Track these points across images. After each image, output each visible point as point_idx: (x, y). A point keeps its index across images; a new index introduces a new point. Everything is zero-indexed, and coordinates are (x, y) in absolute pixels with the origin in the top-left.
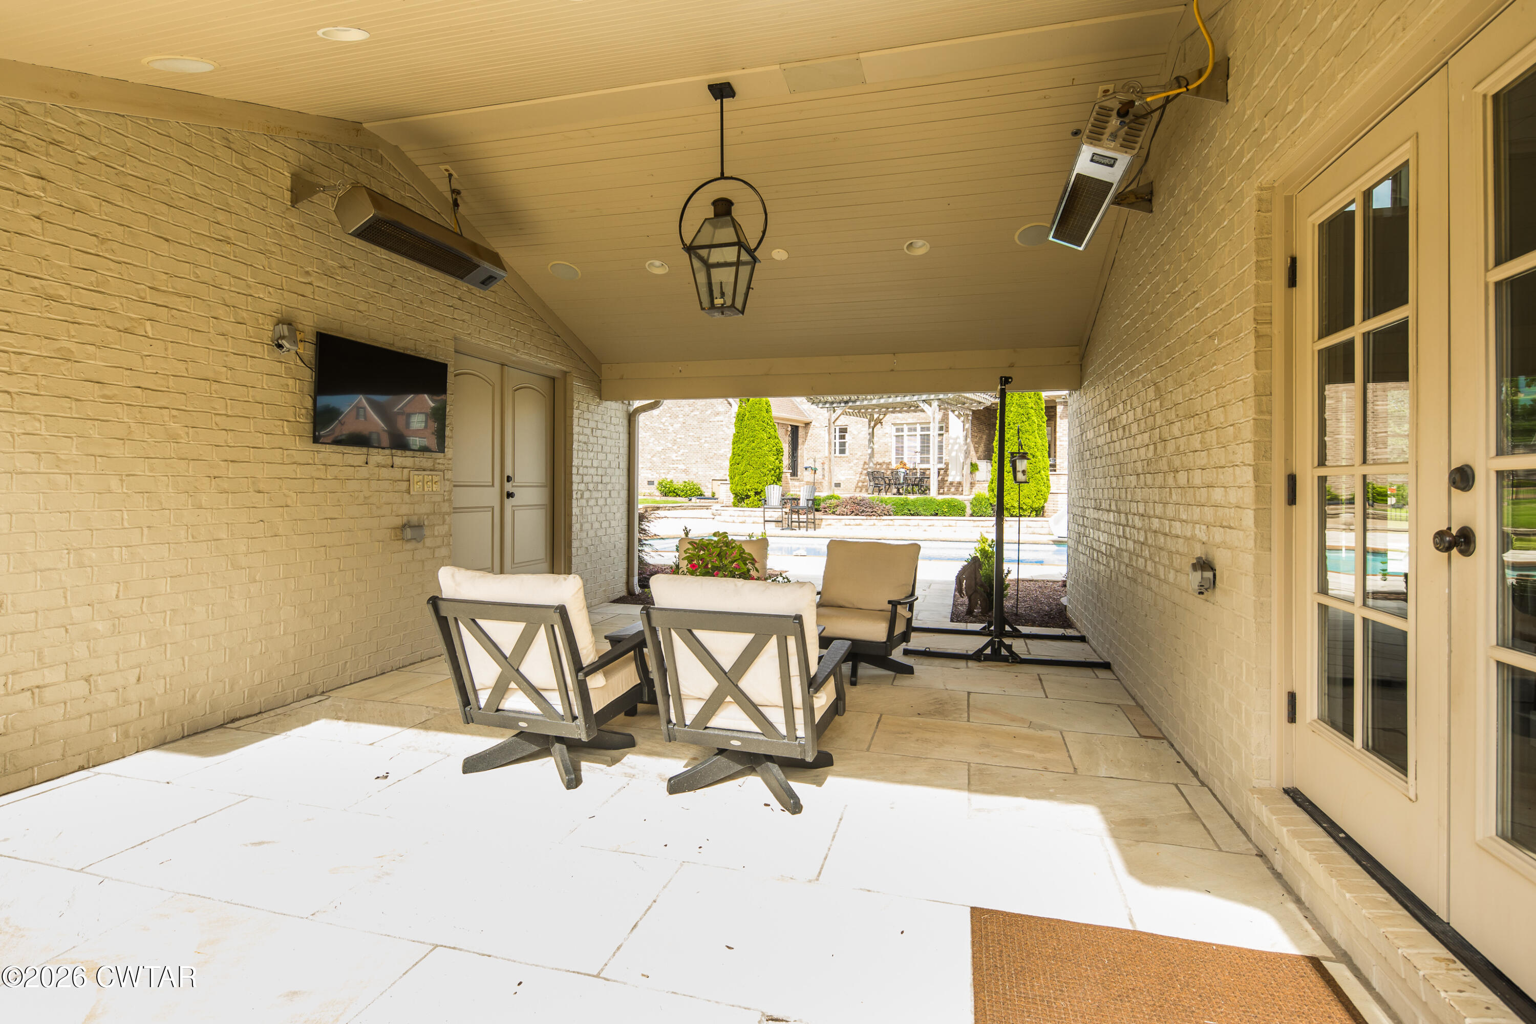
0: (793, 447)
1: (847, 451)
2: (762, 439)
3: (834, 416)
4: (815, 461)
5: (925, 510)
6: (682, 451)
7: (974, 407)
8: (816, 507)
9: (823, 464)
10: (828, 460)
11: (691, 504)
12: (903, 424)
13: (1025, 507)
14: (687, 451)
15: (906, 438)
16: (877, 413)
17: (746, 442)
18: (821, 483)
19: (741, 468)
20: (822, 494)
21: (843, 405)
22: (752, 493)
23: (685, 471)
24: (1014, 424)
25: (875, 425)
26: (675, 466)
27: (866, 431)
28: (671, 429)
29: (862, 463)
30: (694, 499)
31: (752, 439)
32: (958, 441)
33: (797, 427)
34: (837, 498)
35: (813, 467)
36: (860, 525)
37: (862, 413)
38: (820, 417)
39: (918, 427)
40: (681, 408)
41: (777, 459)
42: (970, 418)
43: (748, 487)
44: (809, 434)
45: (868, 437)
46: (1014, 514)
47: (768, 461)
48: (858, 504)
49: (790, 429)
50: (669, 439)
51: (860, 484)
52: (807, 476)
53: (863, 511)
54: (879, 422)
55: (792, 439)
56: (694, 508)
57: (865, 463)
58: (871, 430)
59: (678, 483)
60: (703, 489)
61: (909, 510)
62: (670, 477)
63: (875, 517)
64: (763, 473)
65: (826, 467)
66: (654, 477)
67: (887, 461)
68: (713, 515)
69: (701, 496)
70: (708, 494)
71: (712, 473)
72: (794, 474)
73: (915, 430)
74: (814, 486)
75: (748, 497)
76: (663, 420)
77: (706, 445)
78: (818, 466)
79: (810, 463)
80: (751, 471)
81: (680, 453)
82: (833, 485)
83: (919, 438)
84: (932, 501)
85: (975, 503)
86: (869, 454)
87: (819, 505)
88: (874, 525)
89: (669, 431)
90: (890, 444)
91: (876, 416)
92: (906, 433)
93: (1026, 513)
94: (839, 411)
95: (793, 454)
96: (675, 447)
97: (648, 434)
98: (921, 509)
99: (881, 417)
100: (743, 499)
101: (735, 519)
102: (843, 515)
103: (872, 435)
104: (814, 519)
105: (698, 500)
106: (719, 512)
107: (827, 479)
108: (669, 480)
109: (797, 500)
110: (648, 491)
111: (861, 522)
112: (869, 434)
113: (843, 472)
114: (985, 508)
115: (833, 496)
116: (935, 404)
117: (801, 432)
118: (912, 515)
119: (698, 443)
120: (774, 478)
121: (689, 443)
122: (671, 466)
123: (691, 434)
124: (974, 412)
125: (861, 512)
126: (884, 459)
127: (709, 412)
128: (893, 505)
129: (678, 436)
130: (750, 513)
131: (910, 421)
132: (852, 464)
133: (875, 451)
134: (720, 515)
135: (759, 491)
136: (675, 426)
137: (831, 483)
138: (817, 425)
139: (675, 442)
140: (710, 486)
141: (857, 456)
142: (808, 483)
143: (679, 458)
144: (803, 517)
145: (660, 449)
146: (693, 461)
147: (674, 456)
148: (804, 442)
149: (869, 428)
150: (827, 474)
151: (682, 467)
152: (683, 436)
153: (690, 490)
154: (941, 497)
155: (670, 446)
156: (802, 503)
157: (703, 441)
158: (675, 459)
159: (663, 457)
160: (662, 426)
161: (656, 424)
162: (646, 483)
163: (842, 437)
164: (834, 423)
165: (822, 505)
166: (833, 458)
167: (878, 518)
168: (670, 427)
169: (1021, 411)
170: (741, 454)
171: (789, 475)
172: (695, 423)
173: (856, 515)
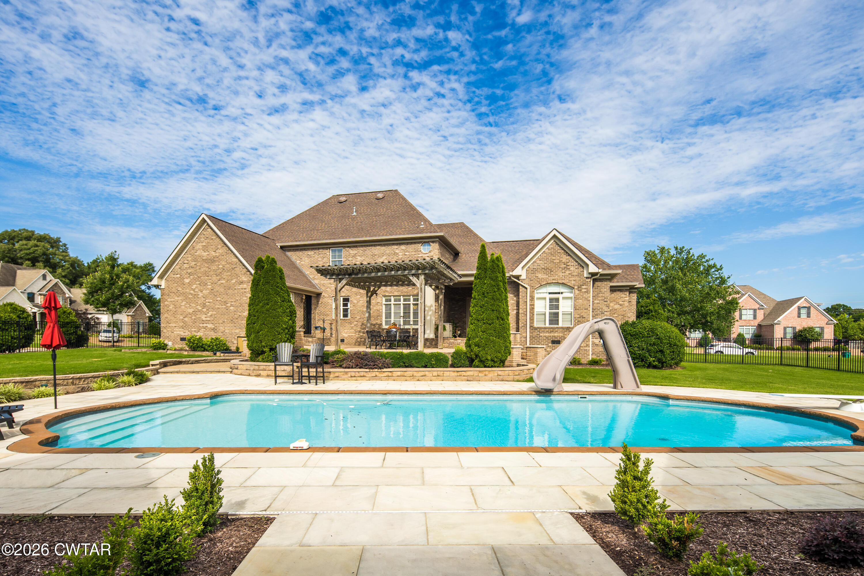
0: (307, 312)
1: (349, 315)
2: (276, 302)
3: (340, 285)
4: (324, 322)
5: (416, 363)
6: (210, 313)
7: (446, 283)
8: (325, 360)
9: (331, 324)
10: (335, 322)
11: (215, 358)
12: (390, 296)
13: (496, 360)
14: (215, 313)
15: (393, 306)
16: (373, 286)
17: (261, 304)
18: (329, 339)
19: (257, 327)
20: (330, 348)
21: (347, 276)
22: (266, 349)
23: (214, 330)
24: (488, 293)
25: (372, 295)
26: (205, 325)
27: (365, 299)
28: (201, 294)
29: (360, 324)
30: (218, 354)
31: (266, 302)
32: (432, 308)
33: (310, 297)
34: (344, 353)
35: (322, 326)
36: (364, 376)
37: (362, 285)
38: (328, 289)
39: (402, 298)
40: (210, 278)
41: (291, 319)
42: (444, 291)
43: (263, 344)
44: (320, 302)
45: (366, 304)
46: (488, 365)
47: (282, 321)
48: (362, 359)
49: (304, 297)
50: (199, 303)
51: (359, 340)
52: (318, 334)
53: (366, 365)
54: (374, 292)
55: (307, 306)
56: (217, 361)
57: (363, 324)
58: (368, 299)
59: (207, 340)
60: (229, 344)
61: (404, 363)
62: (199, 334)
63: (376, 370)
64: (277, 332)
65: (334, 327)
66: (186, 334)
67: (378, 322)
68: (231, 368)
69: (227, 350)
70: (233, 348)
71: (237, 331)
72: (308, 331)
73: (400, 300)
74: (323, 342)
75: (263, 352)
76: (194, 287)
77: (232, 308)
78: (327, 326)
79: (320, 324)
80: (266, 330)
81: (209, 315)
82: (339, 341)
83: (402, 306)
84: (423, 355)
85: (455, 356)
86: (367, 317)
87: (328, 359)
88: (376, 376)
89: (199, 296)
90: (381, 311)
91: (372, 289)
92: (392, 302)
93: (496, 364)
94: (344, 282)
95: (307, 317)
96: (205, 310)
97: (180, 298)
98: (414, 362)
99: (376, 289)
100: (259, 354)
101: (251, 372)
102: (349, 368)
103: (369, 302)
104: (323, 372)
105: (222, 354)
106: (236, 366)
107: (334, 336)
108: (198, 337)
109: (308, 356)
110: (180, 346)
111: (365, 374)
112: (367, 302)
113: (346, 331)
114: (464, 360)
115: (339, 351)
116: (422, 277)
117: (313, 301)
118: (406, 367)
119: (224, 306)
120: (287, 336)
121: (217, 306)
122: (201, 325)
123: (219, 299)
124: (445, 286)
125: (365, 366)
126: (377, 321)
127: (234, 281)
128: (391, 359)
129: (207, 301)
130: (264, 367)
131: (396, 294)
132: (353, 325)
133: (372, 315)
134: (237, 369)
135: (274, 347)
136: (204, 292)
137: (337, 340)
138: (326, 295)
139: (204, 305)
140: (235, 342)
141: (356, 319)
142: (319, 339)
143: (208, 319)
144: (313, 371)
145: (191, 311)
146: (221, 321)
147: (203, 317)
148: (315, 308)
149: (367, 297)
150: (334, 332)
151: (210, 326)
152: (211, 301)
153: (216, 345)
154: (428, 351)
155: (200, 308)
156: (312, 360)
157: (229, 305)
158: (204, 319)
159: (193, 317)
160: (192, 292)
161: (188, 290)
162: (179, 340)
163: (345, 305)
164: (340, 291)
165: (331, 359)
166: (339, 320)
167: (380, 370)
168: (200, 293)
169: (493, 283)
170: (256, 314)
171: (302, 333)
172: (222, 290)
173: (360, 368)
